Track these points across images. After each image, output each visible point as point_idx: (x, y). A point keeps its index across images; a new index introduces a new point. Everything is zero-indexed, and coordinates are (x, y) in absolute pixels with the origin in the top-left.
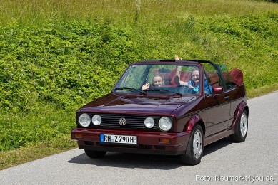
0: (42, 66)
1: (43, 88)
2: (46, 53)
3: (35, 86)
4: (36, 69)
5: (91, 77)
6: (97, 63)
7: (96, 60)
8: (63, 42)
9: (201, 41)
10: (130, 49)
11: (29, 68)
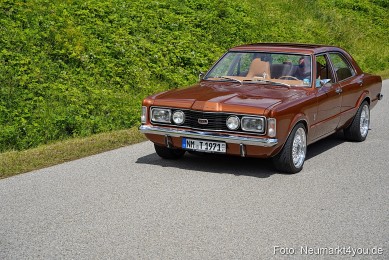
0: (154, 42)
1: (155, 66)
2: (159, 28)
3: (147, 63)
4: (148, 45)
5: (205, 56)
6: (212, 41)
7: (210, 37)
8: (177, 16)
9: (325, 18)
10: (247, 26)
11: (141, 44)
